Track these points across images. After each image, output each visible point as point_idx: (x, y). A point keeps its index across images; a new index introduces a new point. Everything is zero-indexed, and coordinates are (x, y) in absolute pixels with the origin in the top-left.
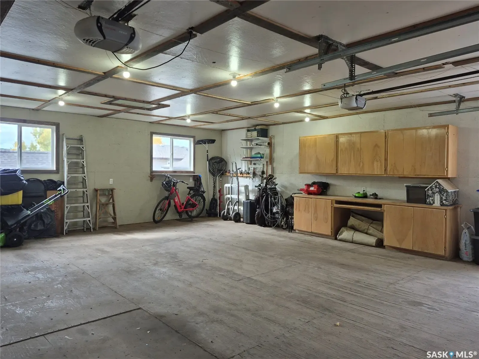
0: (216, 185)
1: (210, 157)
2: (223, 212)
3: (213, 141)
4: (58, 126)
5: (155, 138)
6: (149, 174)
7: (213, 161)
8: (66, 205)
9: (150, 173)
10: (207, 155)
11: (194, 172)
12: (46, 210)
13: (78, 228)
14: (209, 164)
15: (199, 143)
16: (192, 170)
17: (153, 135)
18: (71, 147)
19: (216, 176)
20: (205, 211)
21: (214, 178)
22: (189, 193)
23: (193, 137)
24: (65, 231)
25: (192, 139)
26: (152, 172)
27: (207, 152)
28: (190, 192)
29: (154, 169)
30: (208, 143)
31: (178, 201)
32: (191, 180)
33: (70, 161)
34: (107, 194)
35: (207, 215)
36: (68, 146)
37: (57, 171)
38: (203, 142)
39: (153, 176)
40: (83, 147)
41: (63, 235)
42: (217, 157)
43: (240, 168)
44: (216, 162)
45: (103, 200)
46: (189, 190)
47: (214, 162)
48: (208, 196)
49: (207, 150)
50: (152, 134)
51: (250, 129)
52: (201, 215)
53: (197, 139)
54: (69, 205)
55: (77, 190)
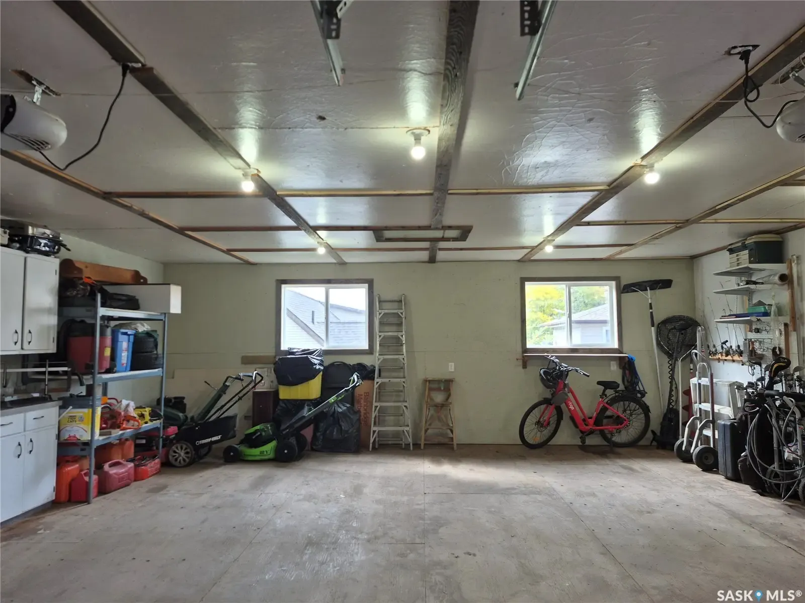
0: (675, 377)
1: (658, 318)
2: (678, 442)
3: (667, 284)
4: (370, 283)
5: (530, 287)
6: (519, 356)
7: (669, 327)
8: (375, 404)
9: (521, 352)
10: (651, 313)
11: (619, 351)
12: (344, 410)
13: (390, 442)
14: (659, 333)
15: (629, 291)
16: (616, 346)
17: (526, 283)
18: (385, 314)
19: (676, 360)
20: (649, 435)
21: (670, 362)
22: (604, 394)
23: (617, 279)
24: (371, 445)
25: (614, 283)
26: (525, 350)
27: (651, 308)
28: (604, 391)
29: (530, 345)
30: (650, 289)
31: (578, 409)
32: (614, 367)
33: (383, 334)
34: (442, 389)
35: (655, 443)
36: (381, 313)
37: (370, 351)
38: (641, 286)
39: (528, 358)
40: (402, 313)
41: (369, 450)
42: (680, 316)
43: (727, 341)
44: (675, 328)
45: (439, 398)
46: (602, 388)
47: (672, 329)
48: (656, 401)
49: (651, 304)
50: (523, 280)
51: (733, 246)
52: (642, 443)
53: (624, 282)
54: (378, 404)
55: (393, 380)
